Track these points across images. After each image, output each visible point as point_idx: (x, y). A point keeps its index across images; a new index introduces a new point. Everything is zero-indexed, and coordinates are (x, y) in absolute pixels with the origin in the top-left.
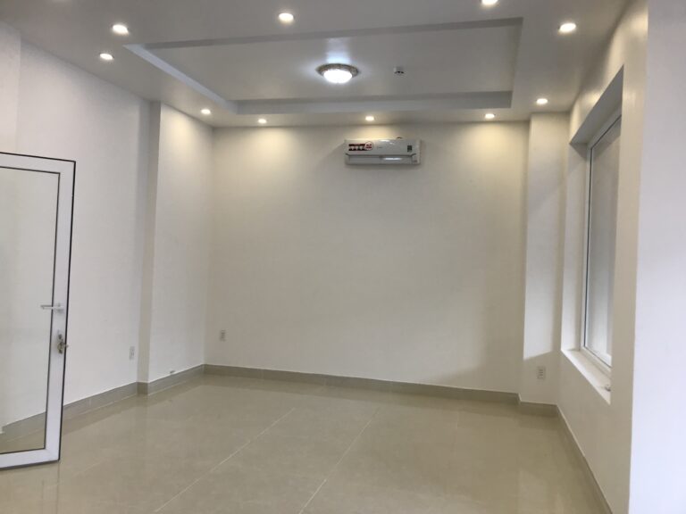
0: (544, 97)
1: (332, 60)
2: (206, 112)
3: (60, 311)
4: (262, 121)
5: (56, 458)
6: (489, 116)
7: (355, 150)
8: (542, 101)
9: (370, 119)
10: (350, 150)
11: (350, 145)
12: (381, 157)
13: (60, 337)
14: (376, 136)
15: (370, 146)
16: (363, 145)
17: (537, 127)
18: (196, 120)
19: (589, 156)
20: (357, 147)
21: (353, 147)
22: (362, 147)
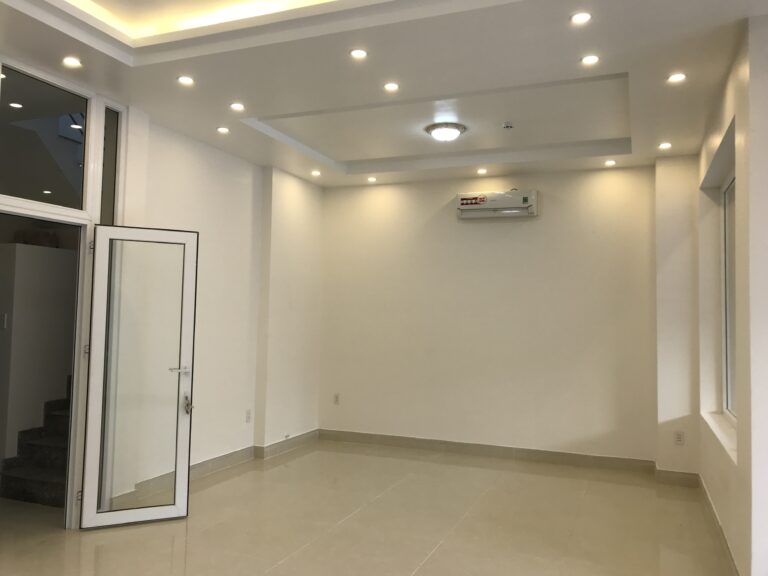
0: (667, 141)
1: (439, 119)
2: (316, 173)
3: (186, 373)
4: (372, 179)
5: (184, 514)
6: (610, 163)
7: (467, 204)
8: (665, 146)
9: (482, 171)
10: (463, 204)
11: (463, 199)
12: (495, 210)
13: (187, 398)
14: (489, 189)
15: (483, 200)
16: (476, 199)
17: (663, 172)
18: (307, 182)
19: (723, 201)
20: (469, 202)
21: (465, 202)
22: (475, 201)
